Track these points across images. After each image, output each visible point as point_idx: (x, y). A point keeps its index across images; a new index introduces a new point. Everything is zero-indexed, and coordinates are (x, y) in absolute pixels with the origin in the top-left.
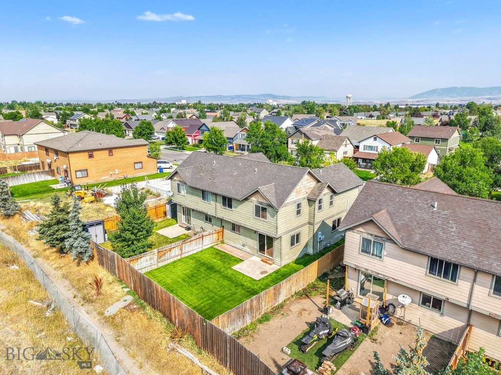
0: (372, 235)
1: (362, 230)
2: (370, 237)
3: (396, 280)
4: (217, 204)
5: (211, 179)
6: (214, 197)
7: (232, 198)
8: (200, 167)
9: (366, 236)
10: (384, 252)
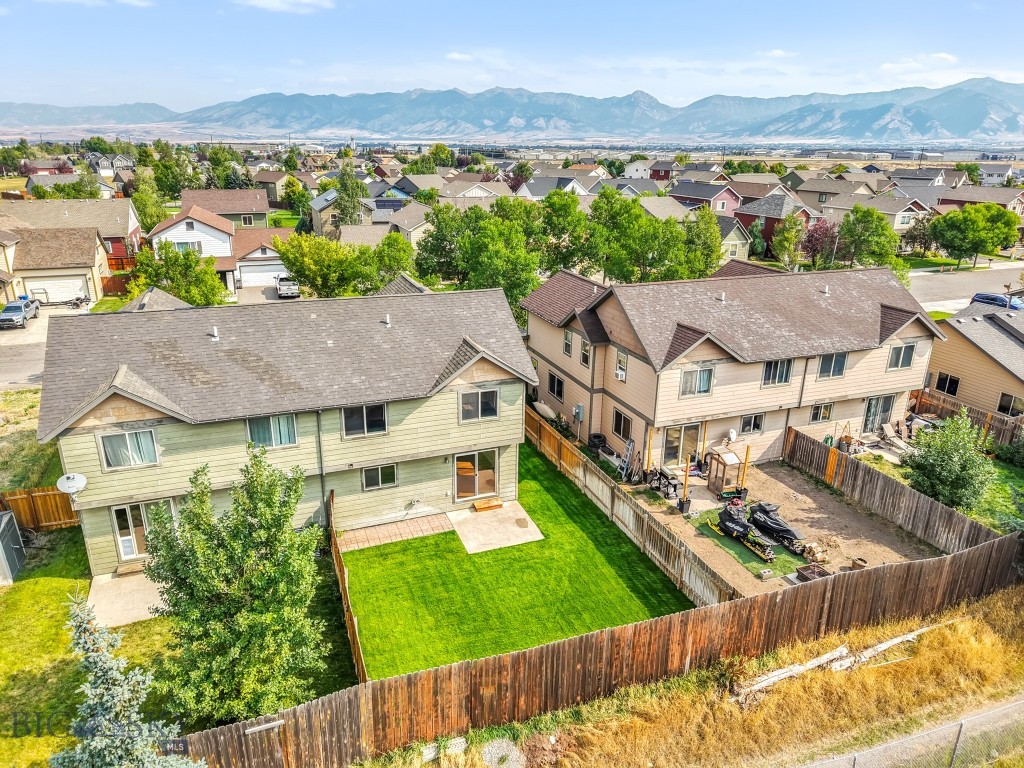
0: (698, 362)
1: (685, 361)
2: (695, 367)
3: (727, 413)
4: (324, 437)
5: (262, 380)
6: (310, 423)
7: (388, 403)
8: (164, 358)
9: (690, 367)
10: (714, 381)
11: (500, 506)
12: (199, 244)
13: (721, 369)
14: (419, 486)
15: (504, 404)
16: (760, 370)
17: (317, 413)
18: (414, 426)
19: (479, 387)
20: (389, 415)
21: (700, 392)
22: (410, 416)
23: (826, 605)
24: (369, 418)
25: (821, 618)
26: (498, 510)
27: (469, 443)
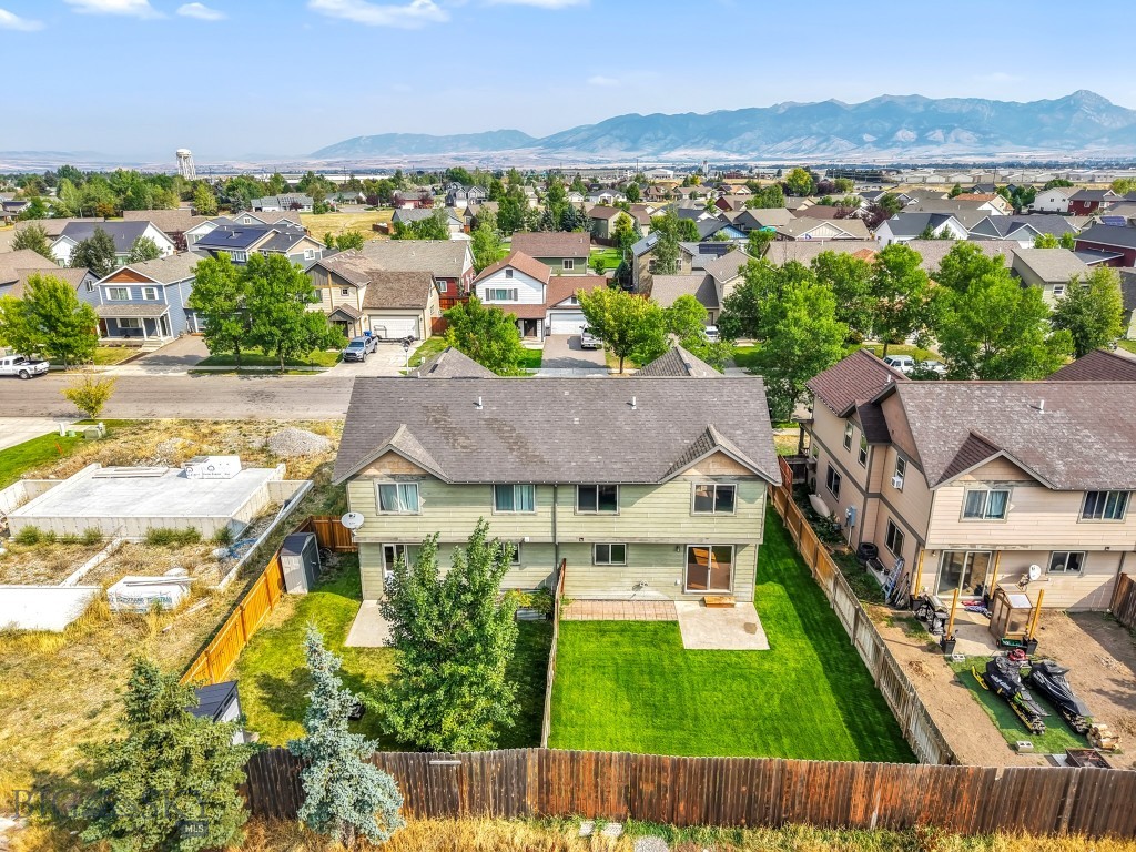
0: (988, 482)
1: (970, 478)
2: (984, 487)
3: (1027, 546)
4: (558, 509)
5: (512, 450)
6: (548, 495)
7: (620, 485)
8: (436, 421)
9: (977, 487)
10: (1010, 506)
11: (733, 605)
12: (516, 290)
13: (1020, 494)
14: (647, 569)
15: (742, 501)
16: (1078, 501)
17: (554, 487)
18: (645, 510)
19: (716, 480)
20: (621, 496)
21: (990, 516)
22: (641, 501)
23: (1069, 801)
24: (600, 497)
25: (1060, 813)
26: (729, 610)
27: (701, 536)
